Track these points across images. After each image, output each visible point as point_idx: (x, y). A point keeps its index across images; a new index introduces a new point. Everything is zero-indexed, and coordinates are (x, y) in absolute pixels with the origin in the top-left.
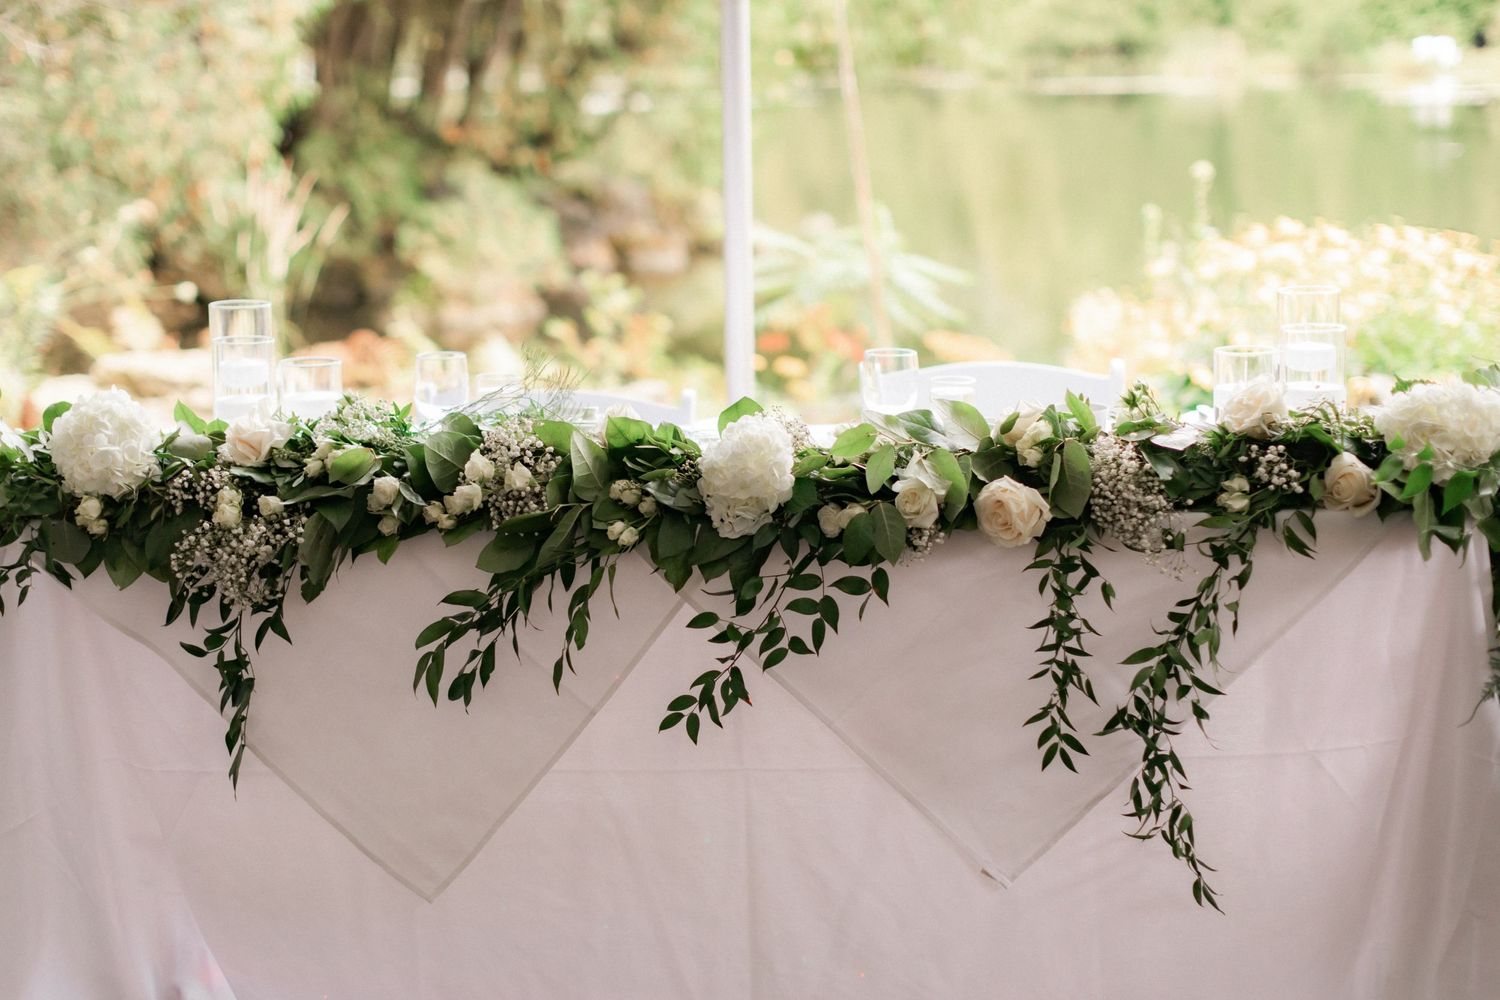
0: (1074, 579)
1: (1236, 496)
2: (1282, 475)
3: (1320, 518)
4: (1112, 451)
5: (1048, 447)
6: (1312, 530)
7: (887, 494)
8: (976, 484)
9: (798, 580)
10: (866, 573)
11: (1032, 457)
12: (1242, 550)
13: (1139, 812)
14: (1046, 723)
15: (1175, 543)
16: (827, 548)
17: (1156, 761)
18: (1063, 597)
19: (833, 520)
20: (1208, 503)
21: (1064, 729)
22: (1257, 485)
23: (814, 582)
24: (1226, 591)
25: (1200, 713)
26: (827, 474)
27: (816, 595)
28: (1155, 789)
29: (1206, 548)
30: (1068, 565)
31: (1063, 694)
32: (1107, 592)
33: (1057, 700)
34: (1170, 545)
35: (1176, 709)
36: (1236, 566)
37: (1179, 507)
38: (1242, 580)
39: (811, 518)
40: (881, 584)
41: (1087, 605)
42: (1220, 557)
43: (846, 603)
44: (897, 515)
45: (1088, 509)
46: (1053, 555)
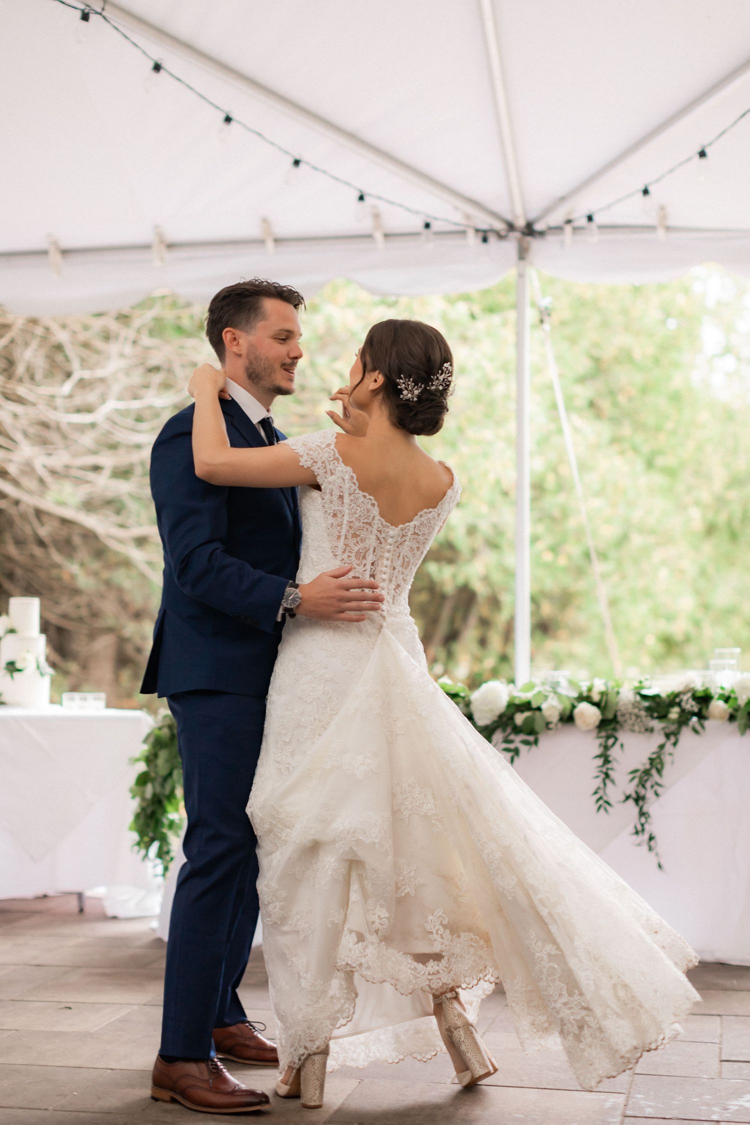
0: (611, 741)
1: (674, 713)
2: (690, 705)
3: (707, 723)
4: (626, 695)
5: (602, 694)
6: (703, 727)
7: (539, 709)
8: (574, 707)
9: (507, 741)
10: (531, 738)
11: (596, 698)
12: (676, 734)
13: (637, 833)
14: (597, 796)
15: (651, 730)
16: (517, 730)
17: (642, 814)
18: (606, 748)
19: (519, 718)
20: (663, 717)
21: (605, 798)
22: (683, 711)
23: (511, 742)
24: (669, 747)
25: (657, 794)
26: (517, 702)
27: (512, 746)
28: (642, 825)
29: (662, 732)
30: (608, 737)
31: (605, 784)
32: (622, 746)
33: (602, 785)
34: (647, 730)
35: (649, 794)
36: (673, 739)
37: (652, 717)
38: (675, 744)
39: (511, 718)
40: (536, 742)
41: (614, 752)
42: (668, 736)
43: (523, 749)
44: (543, 717)
45: (615, 716)
46: (603, 734)
